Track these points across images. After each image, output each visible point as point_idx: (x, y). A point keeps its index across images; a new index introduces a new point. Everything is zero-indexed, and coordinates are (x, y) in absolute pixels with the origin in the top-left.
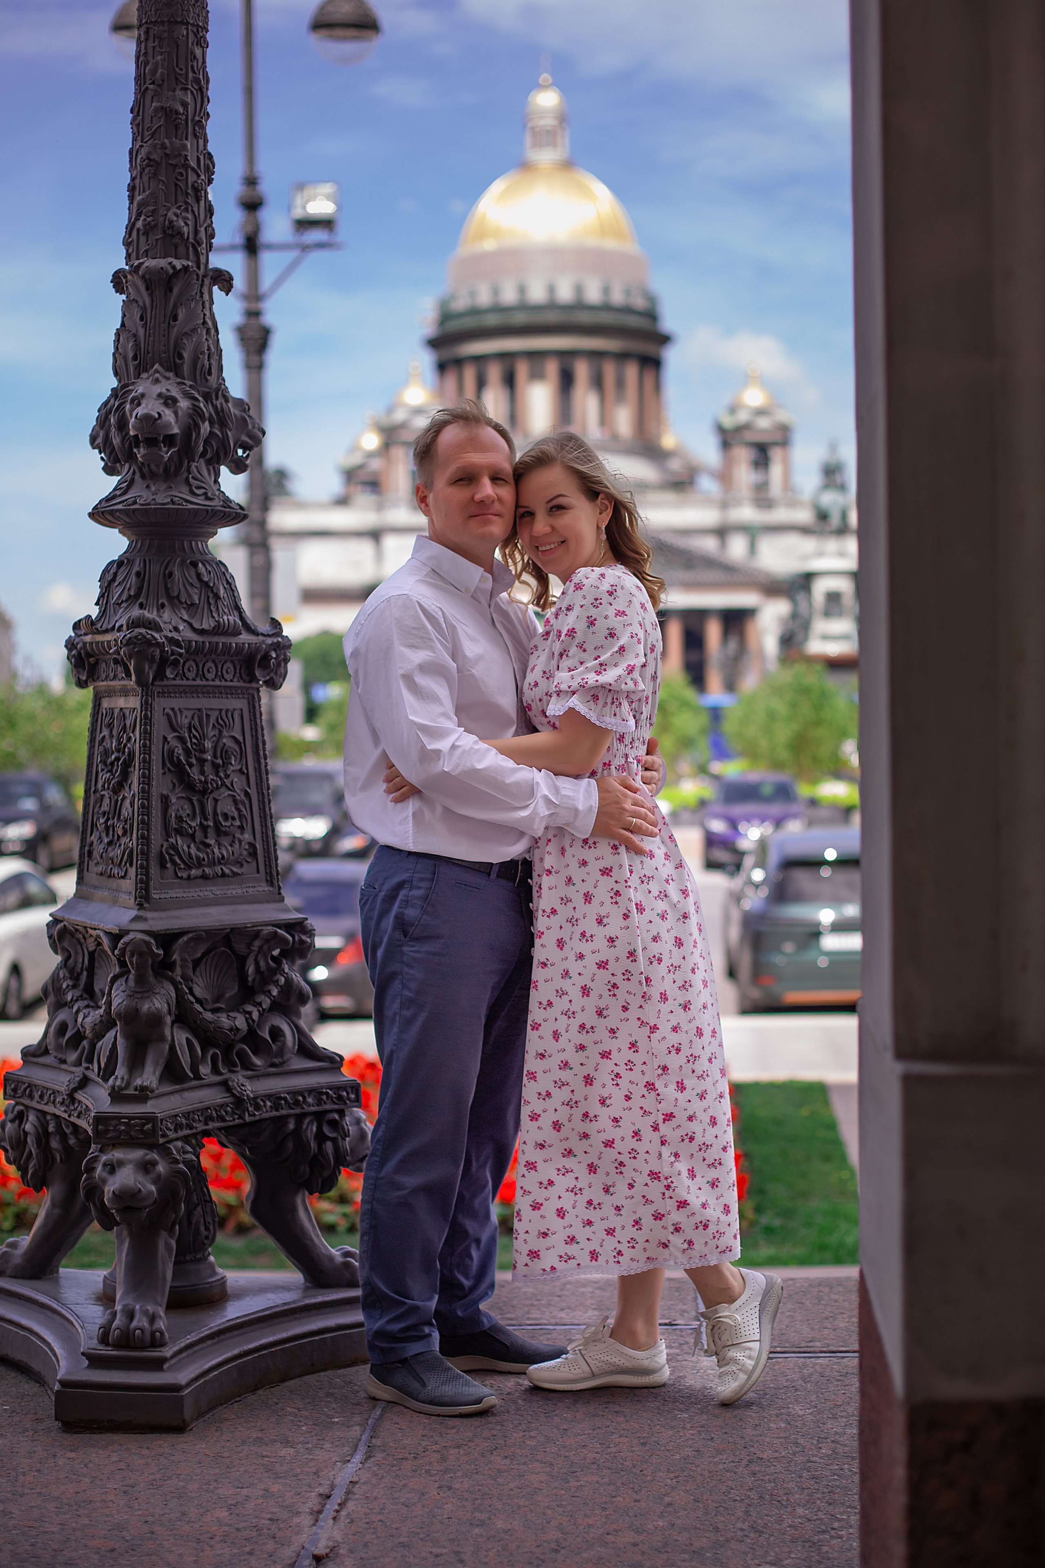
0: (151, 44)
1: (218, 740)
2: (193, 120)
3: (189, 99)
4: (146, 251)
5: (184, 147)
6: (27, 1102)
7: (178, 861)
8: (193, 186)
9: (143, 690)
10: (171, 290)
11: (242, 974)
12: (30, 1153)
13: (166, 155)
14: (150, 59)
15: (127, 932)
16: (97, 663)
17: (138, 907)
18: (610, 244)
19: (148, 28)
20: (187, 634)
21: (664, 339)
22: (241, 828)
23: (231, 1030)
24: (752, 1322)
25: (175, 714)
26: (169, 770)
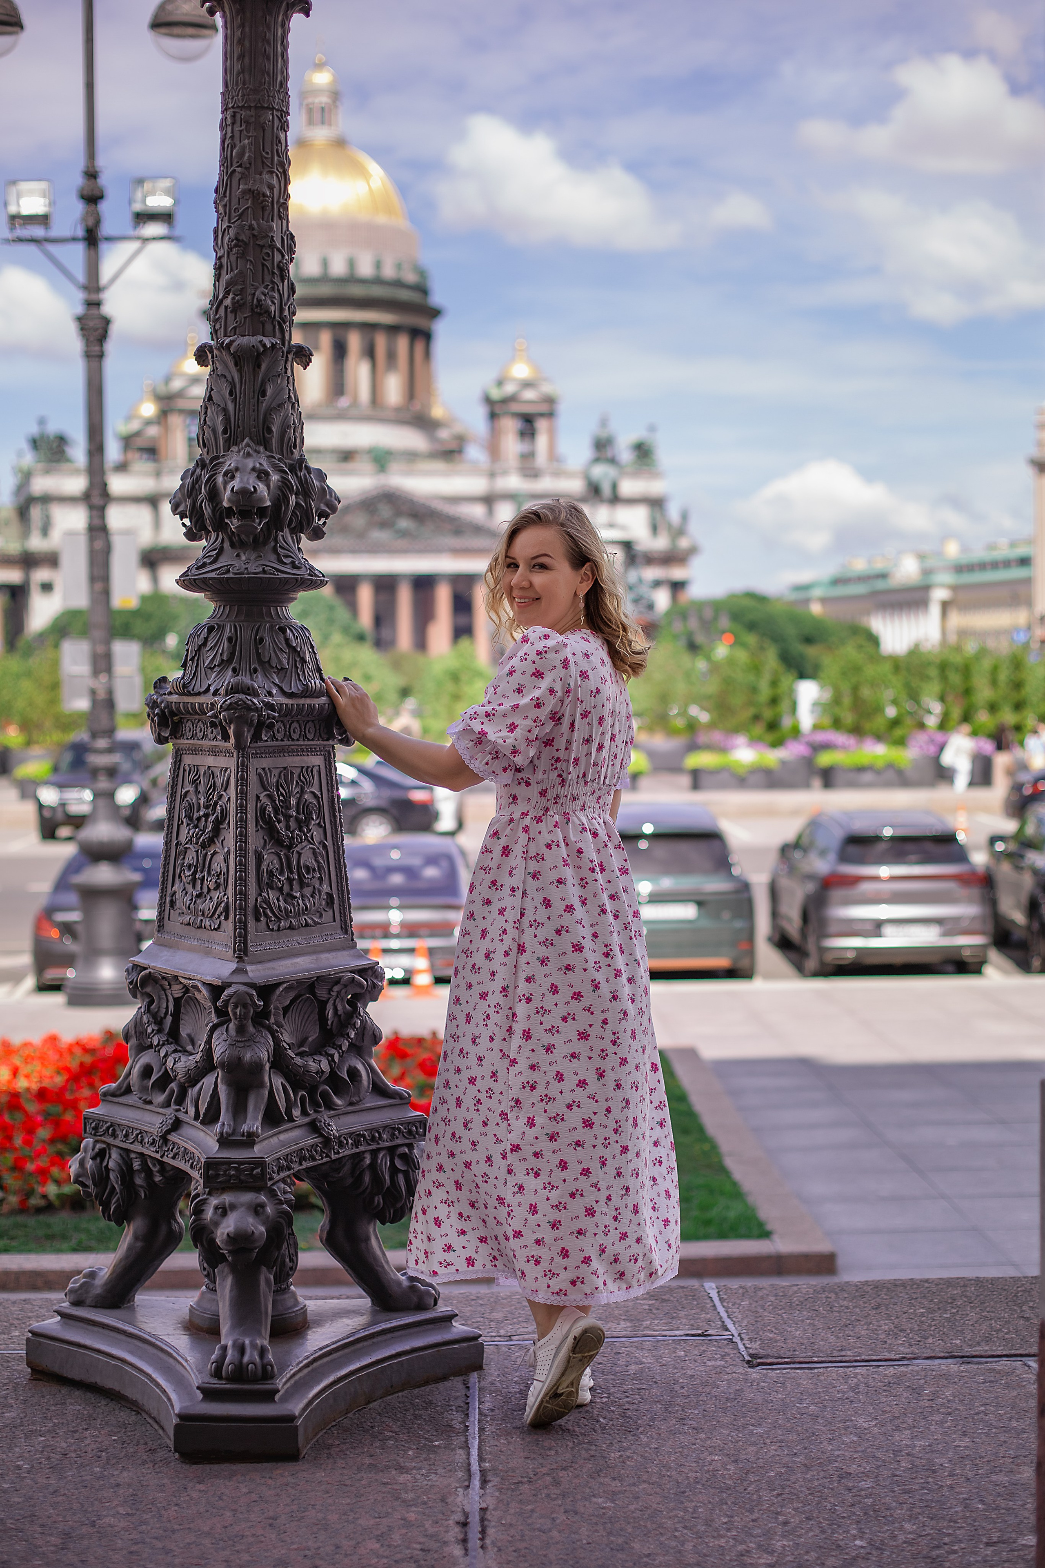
0: (237, 128)
1: (300, 796)
2: (278, 201)
3: (275, 182)
4: (235, 328)
5: (271, 228)
6: (110, 1140)
7: (270, 915)
8: (278, 266)
9: (239, 752)
10: (259, 367)
11: (323, 1019)
12: (113, 1188)
13: (254, 235)
14: (237, 142)
15: (229, 985)
16: (180, 721)
17: (237, 960)
18: (382, 219)
19: (234, 112)
20: (279, 699)
21: (435, 313)
22: (321, 879)
23: (317, 1073)
25: (266, 773)
26: (261, 827)
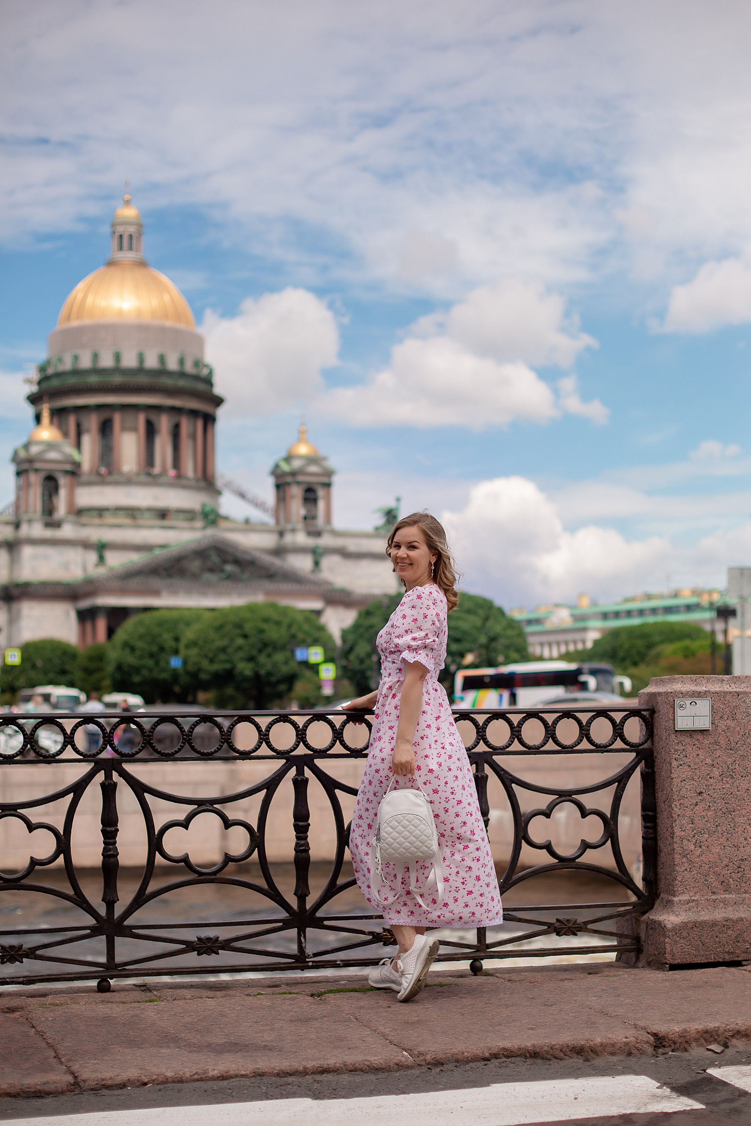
21: (218, 401)
24: (411, 964)
